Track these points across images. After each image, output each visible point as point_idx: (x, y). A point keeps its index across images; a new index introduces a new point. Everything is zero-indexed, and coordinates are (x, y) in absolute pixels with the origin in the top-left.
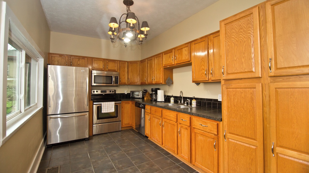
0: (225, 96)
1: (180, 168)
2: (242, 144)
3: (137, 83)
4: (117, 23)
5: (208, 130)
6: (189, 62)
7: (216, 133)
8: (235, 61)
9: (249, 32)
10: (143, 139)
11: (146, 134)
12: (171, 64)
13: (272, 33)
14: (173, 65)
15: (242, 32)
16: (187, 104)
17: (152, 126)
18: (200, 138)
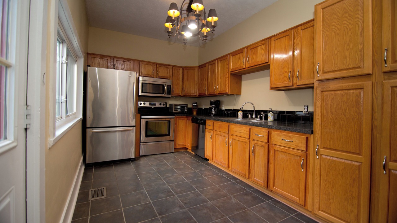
0: (320, 101)
1: (253, 195)
2: (341, 160)
3: (194, 95)
4: (178, 10)
5: (293, 146)
6: (266, 64)
7: (305, 149)
8: (336, 55)
9: (358, 16)
10: (202, 162)
11: (207, 156)
12: (241, 68)
13: (389, 16)
14: (244, 68)
15: (346, 17)
16: (261, 118)
17: (214, 146)
18: (280, 156)
